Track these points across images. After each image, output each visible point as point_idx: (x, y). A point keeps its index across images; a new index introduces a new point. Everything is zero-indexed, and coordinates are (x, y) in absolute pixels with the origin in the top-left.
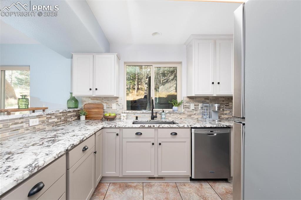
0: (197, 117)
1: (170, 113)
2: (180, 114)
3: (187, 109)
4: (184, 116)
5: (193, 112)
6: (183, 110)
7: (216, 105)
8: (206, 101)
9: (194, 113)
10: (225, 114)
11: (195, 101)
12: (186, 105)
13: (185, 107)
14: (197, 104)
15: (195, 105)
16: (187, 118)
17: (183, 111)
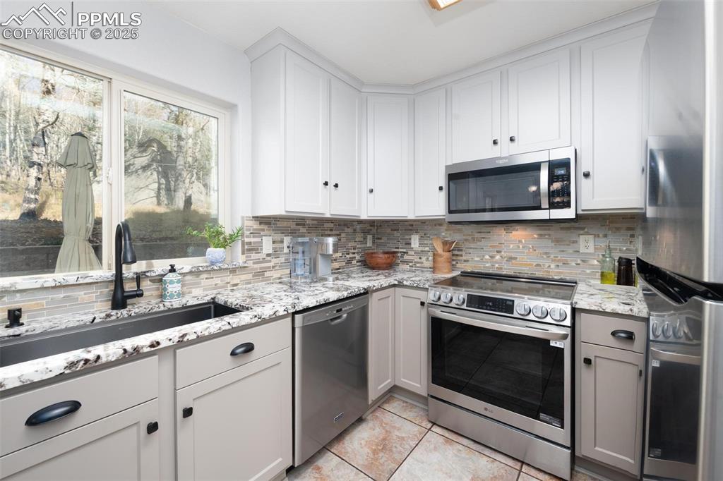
0: (279, 276)
1: (196, 272)
2: (233, 271)
3: (254, 256)
4: (244, 277)
5: (270, 261)
6: (240, 259)
7: (330, 240)
8: (299, 230)
9: (271, 264)
10: (335, 260)
11: (273, 230)
12: (250, 243)
13: (246, 247)
14: (278, 237)
15: (274, 242)
16: (254, 282)
17: (241, 262)
